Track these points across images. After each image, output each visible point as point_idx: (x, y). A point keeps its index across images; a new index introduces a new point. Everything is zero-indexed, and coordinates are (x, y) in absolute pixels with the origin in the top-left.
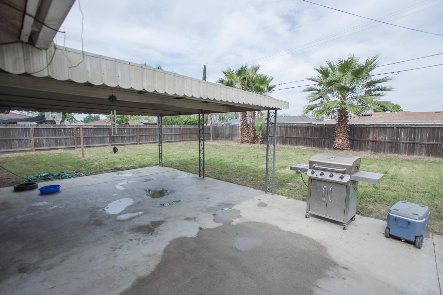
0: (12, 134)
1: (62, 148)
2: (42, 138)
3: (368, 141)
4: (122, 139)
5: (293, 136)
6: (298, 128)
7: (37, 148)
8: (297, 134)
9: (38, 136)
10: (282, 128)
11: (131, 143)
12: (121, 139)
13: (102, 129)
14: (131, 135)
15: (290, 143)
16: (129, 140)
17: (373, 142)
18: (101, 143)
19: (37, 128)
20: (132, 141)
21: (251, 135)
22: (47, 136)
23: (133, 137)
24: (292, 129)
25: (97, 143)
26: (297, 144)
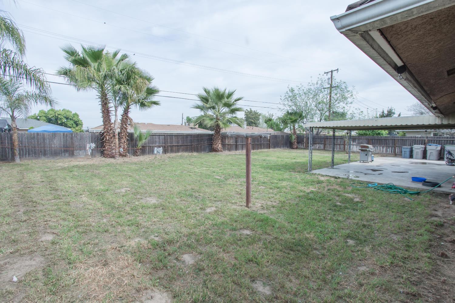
3: (226, 144)
5: (174, 144)
6: (178, 136)
8: (178, 142)
10: (161, 137)
15: (171, 151)
17: (228, 145)
21: (125, 146)
24: (172, 137)
26: (178, 151)
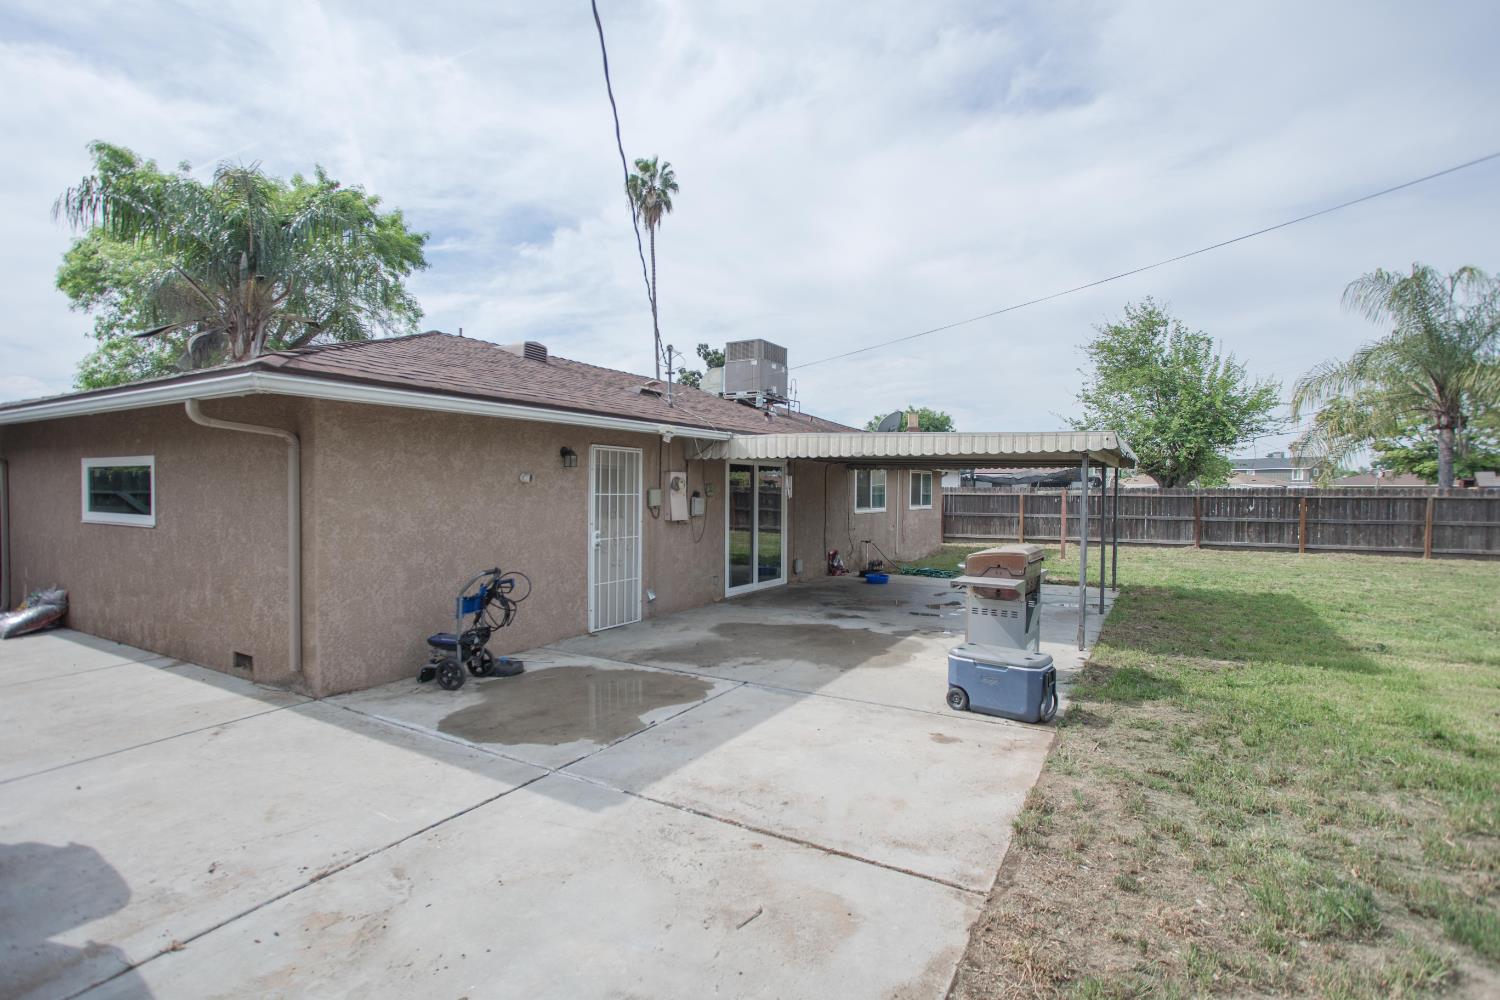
0: (992, 506)
1: (1072, 541)
2: (1037, 515)
4: (1237, 532)
7: (1027, 537)
9: (1032, 512)
11: (1273, 544)
12: (1233, 528)
13: (1175, 501)
14: (1273, 519)
16: (1264, 537)
18: (1168, 538)
19: (1032, 494)
20: (1276, 539)
22: (1046, 513)
23: (1281, 526)
25: (1158, 537)
